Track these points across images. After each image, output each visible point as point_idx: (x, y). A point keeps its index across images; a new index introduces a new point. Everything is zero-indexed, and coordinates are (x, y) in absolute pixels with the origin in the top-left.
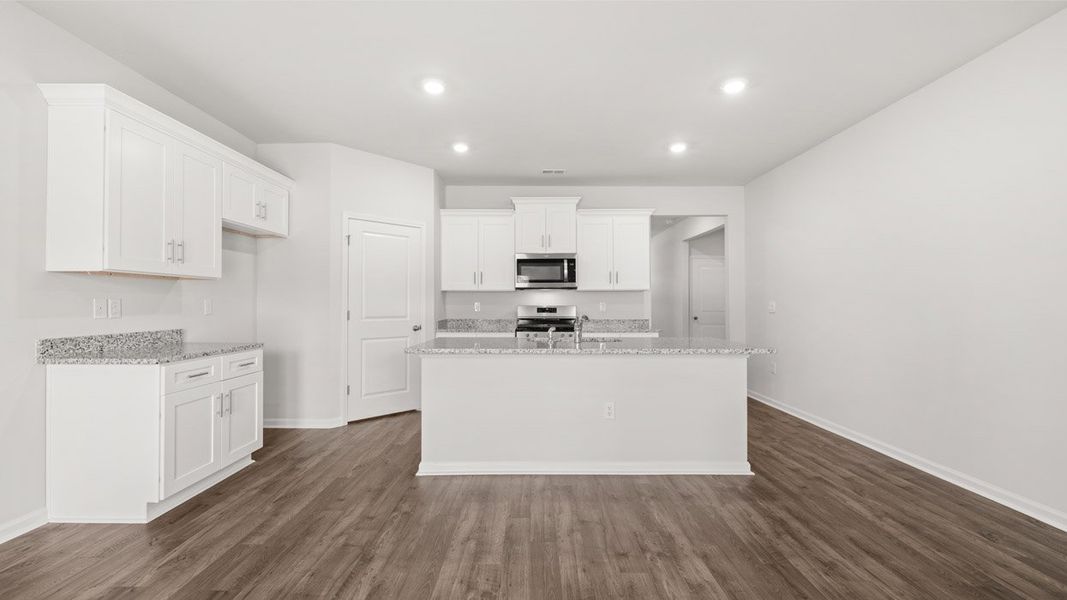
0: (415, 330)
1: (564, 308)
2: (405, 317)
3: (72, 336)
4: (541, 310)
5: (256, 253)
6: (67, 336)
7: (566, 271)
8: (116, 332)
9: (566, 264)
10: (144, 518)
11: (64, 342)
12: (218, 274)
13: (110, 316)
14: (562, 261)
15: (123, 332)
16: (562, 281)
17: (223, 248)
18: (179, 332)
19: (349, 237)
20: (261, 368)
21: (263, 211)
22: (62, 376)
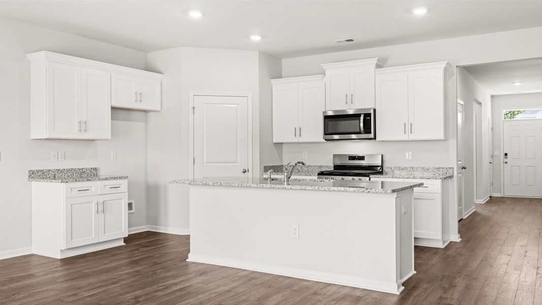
0: (244, 172)
1: (371, 156)
2: (236, 162)
3: (42, 169)
4: (352, 158)
5: (146, 121)
6: (40, 169)
7: (362, 125)
8: (61, 168)
9: (362, 118)
10: (59, 256)
11: (38, 171)
12: (109, 137)
13: (59, 160)
14: (359, 115)
15: (65, 168)
16: (359, 133)
17: (112, 119)
18: (95, 169)
19: (194, 108)
20: (127, 191)
21: (139, 96)
22: (41, 187)
